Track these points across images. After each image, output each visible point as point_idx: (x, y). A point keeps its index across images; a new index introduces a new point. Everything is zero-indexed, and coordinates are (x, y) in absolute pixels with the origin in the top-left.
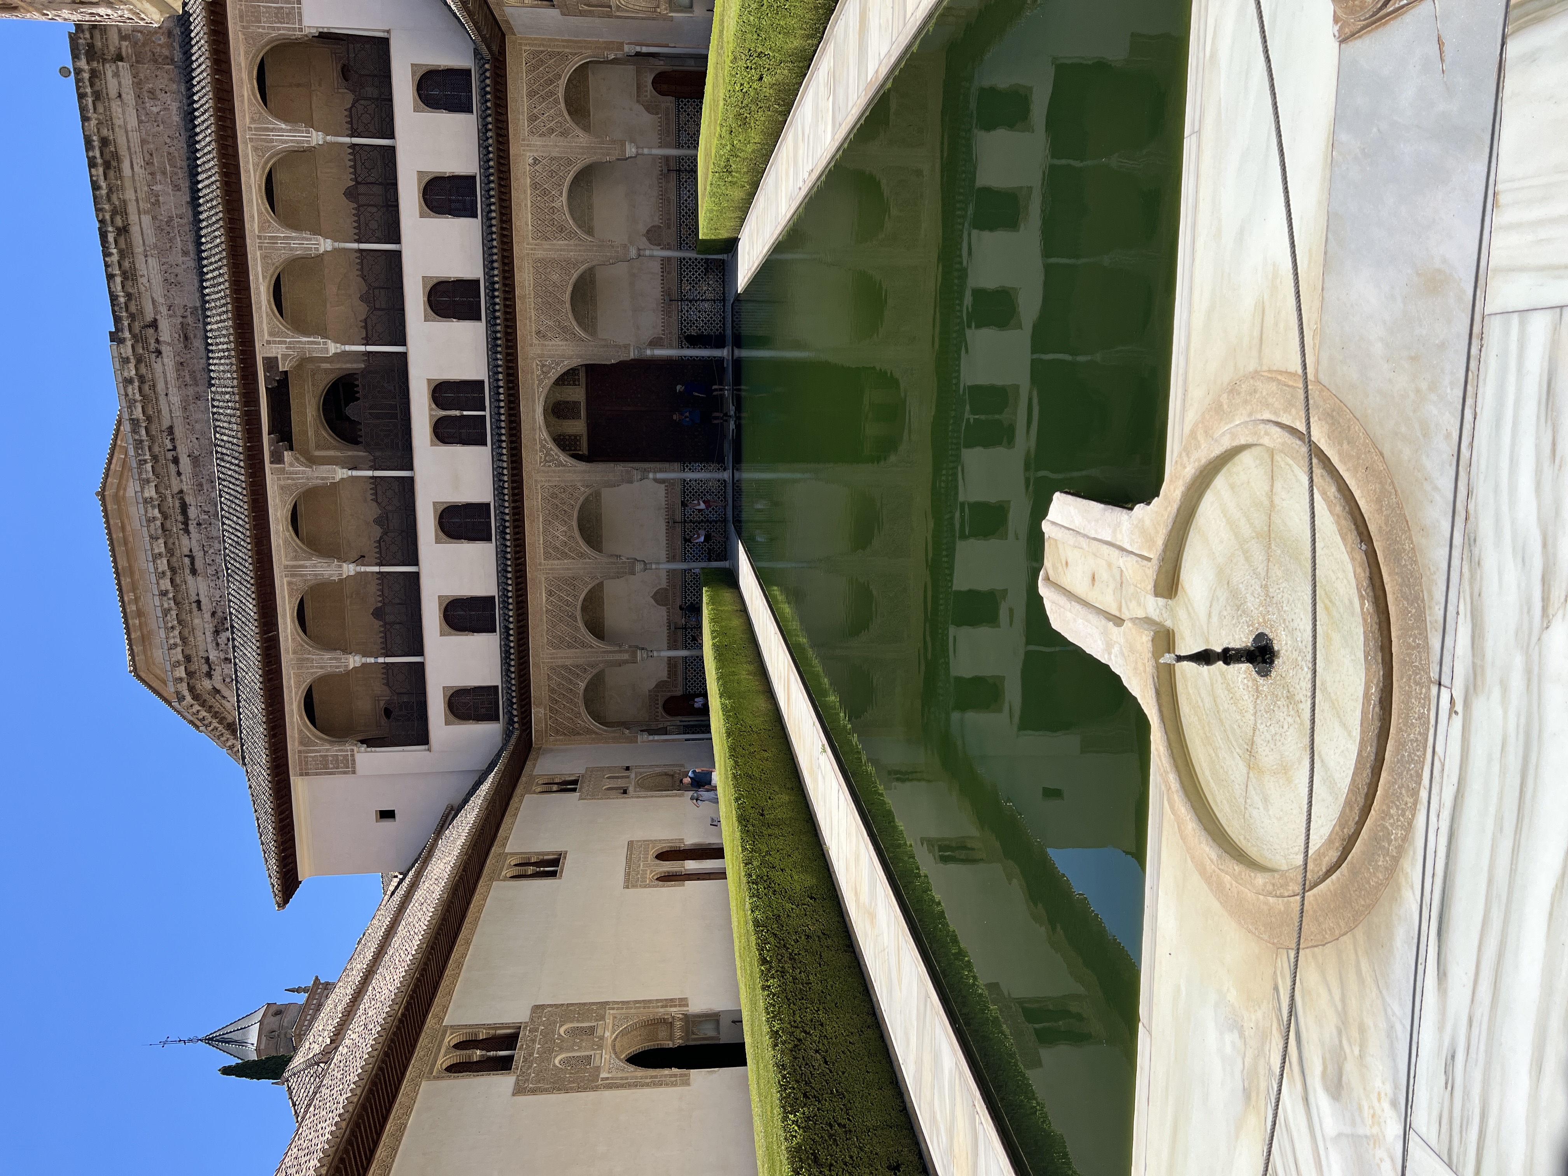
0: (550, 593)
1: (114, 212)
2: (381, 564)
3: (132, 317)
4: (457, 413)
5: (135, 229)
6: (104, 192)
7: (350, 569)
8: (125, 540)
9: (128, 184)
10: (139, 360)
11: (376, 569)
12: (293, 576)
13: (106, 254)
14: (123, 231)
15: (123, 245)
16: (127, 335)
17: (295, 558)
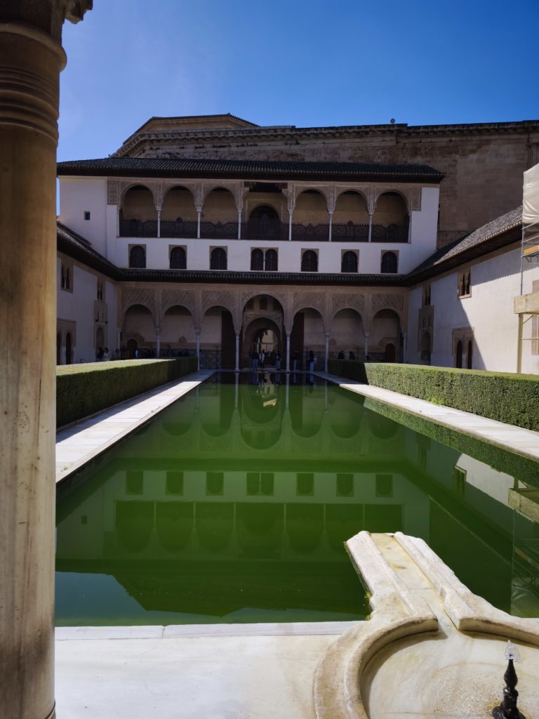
0: (187, 293)
1: (340, 133)
2: (201, 223)
3: (300, 136)
4: (264, 258)
5: (334, 141)
6: (349, 130)
7: (199, 210)
8: (210, 122)
9: (352, 140)
10: (283, 136)
11: (199, 221)
12: (197, 186)
13: (325, 128)
14: (334, 136)
15: (328, 135)
16: (294, 133)
17: (204, 188)
